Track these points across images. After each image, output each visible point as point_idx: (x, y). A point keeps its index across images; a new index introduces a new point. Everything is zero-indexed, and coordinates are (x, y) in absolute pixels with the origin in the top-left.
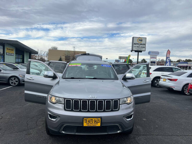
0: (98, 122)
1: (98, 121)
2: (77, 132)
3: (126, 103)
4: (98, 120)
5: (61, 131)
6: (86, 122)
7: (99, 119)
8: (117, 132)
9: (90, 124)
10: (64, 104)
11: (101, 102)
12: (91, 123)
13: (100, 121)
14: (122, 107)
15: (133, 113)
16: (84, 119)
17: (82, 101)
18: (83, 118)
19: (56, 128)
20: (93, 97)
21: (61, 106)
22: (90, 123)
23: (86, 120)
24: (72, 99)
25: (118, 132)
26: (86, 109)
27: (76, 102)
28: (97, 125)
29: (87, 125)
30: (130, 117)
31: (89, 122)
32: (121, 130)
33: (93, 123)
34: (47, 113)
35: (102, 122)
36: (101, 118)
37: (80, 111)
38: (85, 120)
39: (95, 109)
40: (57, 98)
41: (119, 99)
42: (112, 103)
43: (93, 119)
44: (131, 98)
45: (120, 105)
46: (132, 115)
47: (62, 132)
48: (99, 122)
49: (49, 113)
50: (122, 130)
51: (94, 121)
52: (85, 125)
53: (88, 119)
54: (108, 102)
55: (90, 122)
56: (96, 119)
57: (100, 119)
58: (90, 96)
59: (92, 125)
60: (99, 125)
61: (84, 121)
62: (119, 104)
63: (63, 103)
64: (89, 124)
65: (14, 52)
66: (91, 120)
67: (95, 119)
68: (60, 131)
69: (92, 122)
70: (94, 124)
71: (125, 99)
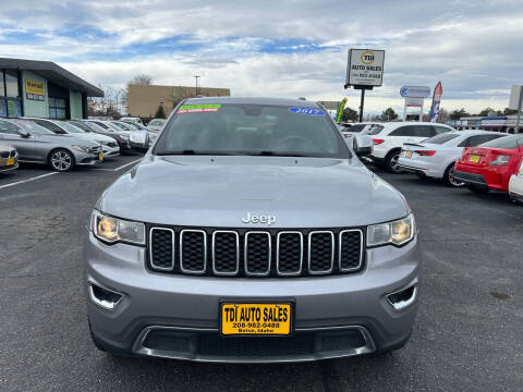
0: (280, 320)
1: (280, 315)
2: (199, 352)
3: (391, 241)
4: (282, 312)
5: (139, 348)
6: (232, 320)
7: (283, 306)
8: (354, 352)
9: (250, 325)
10: (146, 246)
11: (290, 239)
12: (251, 321)
13: (288, 313)
14: (376, 257)
15: (416, 280)
16: (225, 307)
17: (217, 234)
18: (221, 304)
19: (116, 337)
20: (261, 219)
21: (135, 255)
22: (246, 323)
23: (232, 309)
24: (178, 228)
25: (359, 351)
26: (232, 265)
27: (193, 237)
28: (276, 331)
29: (236, 331)
30: (406, 295)
31: (242, 318)
32: (370, 347)
33: (262, 321)
34: (86, 278)
35: (297, 318)
36: (292, 302)
37: (209, 275)
38: (227, 310)
39: (266, 266)
40: (122, 224)
41: (364, 228)
42: (337, 244)
43: (262, 307)
44: (408, 222)
45: (369, 252)
46: (411, 290)
47: (141, 352)
48: (285, 320)
49: (91, 279)
50: (373, 344)
51: (266, 314)
52: (228, 328)
53: (240, 306)
54: (321, 238)
55: (248, 320)
56: (273, 306)
57: (288, 307)
58: (249, 215)
59: (256, 329)
60: (284, 329)
61: (224, 313)
62: (366, 247)
63: (144, 243)
64: (243, 325)
65: (44, 92)
66: (253, 309)
67: (268, 306)
68: (134, 349)
69: (258, 320)
70: (265, 325)
71: (387, 226)
